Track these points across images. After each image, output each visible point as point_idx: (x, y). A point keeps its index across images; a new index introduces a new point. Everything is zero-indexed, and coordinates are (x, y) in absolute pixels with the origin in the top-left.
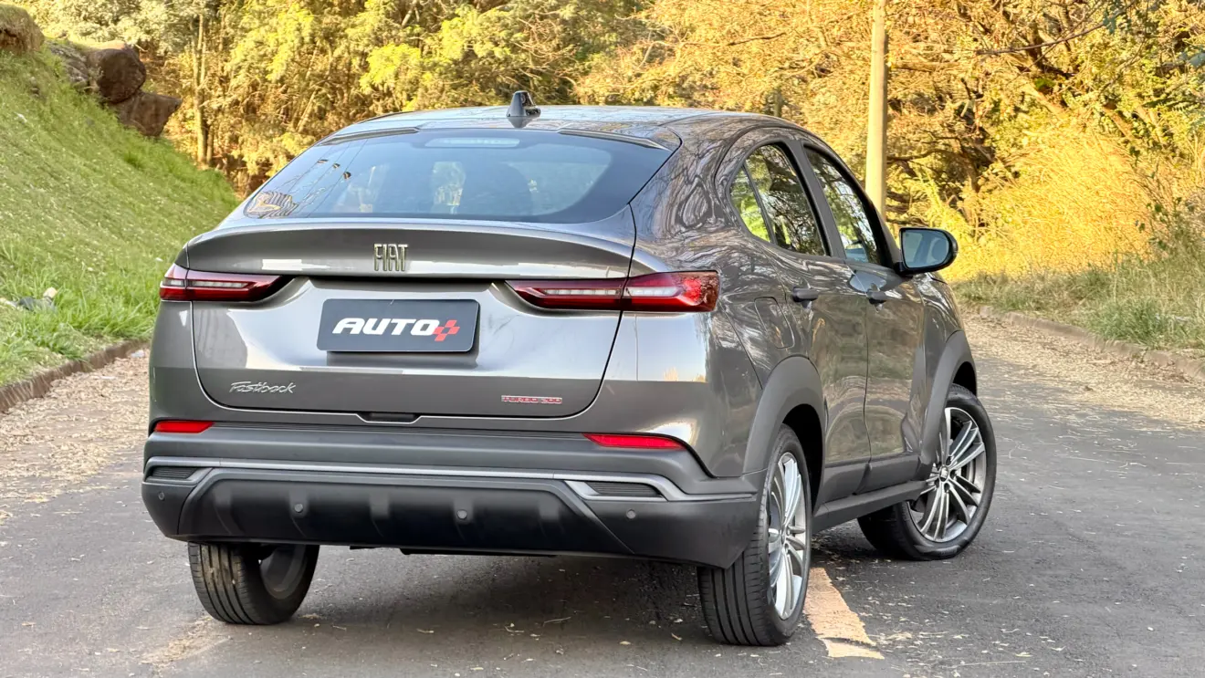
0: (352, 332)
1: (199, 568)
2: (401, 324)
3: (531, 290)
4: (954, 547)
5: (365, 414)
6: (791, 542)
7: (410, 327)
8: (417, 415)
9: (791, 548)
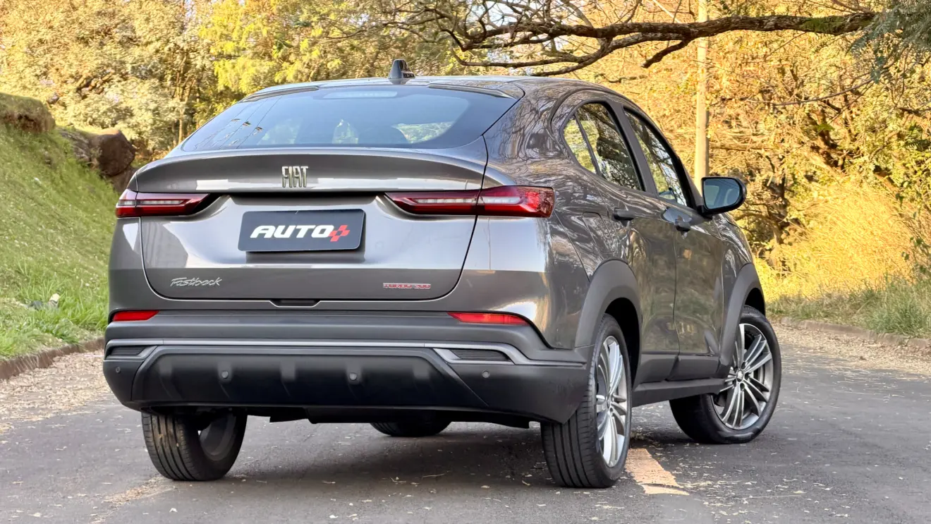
0: (266, 237)
1: (151, 435)
2: (304, 229)
3: (406, 200)
4: (749, 434)
5: (276, 301)
6: (616, 408)
7: (311, 231)
8: (317, 300)
9: (615, 411)
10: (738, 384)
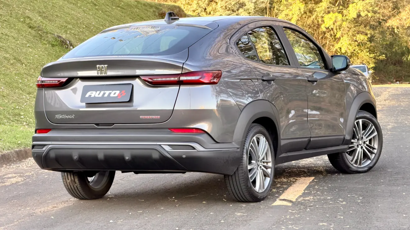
0: (92, 96)
1: (65, 181)
2: (107, 93)
3: (147, 79)
4: (366, 169)
5: (97, 124)
6: (264, 166)
7: (110, 93)
8: (114, 124)
9: (263, 168)
10: (360, 146)
